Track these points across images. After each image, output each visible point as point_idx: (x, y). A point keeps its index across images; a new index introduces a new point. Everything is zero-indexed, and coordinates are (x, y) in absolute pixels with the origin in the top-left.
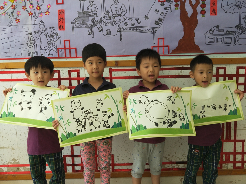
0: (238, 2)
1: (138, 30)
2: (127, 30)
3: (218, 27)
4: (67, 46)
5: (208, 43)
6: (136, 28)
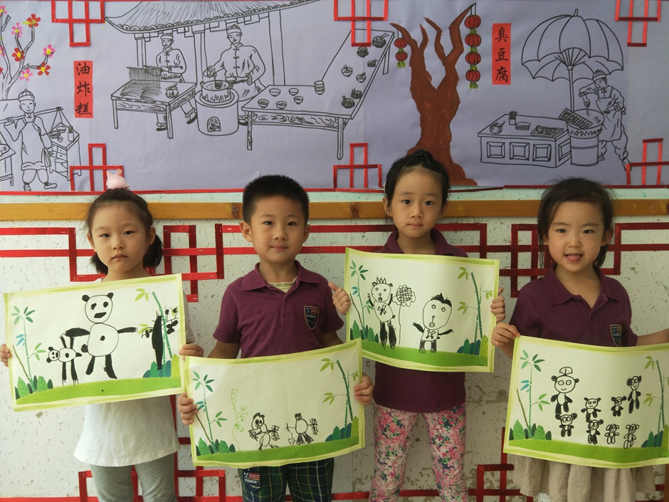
0: (565, 51)
1: (297, 121)
2: (265, 119)
3: (513, 115)
4: (98, 161)
5: (488, 158)
6: (290, 116)
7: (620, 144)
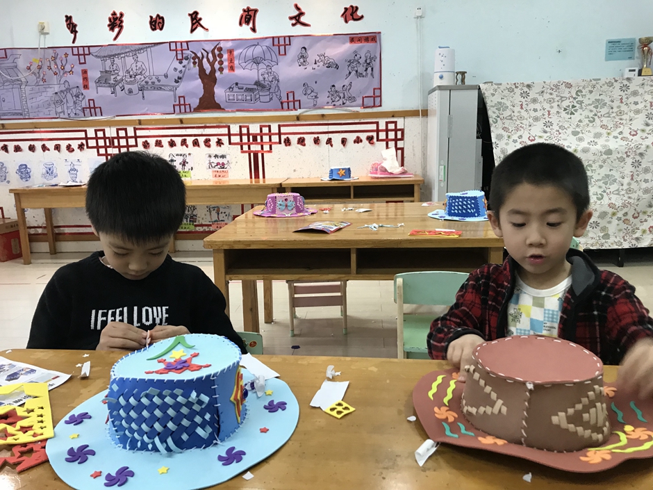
0: (255, 58)
1: (159, 89)
2: (148, 88)
5: (228, 101)
6: (157, 87)
7: (278, 94)
